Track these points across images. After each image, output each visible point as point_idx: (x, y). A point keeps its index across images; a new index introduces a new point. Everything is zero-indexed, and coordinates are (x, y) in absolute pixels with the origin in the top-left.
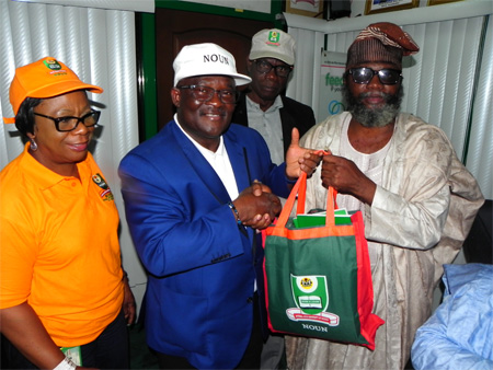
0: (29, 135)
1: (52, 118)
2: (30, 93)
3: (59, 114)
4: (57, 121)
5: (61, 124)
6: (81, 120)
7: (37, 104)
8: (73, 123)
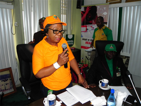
0: (46, 34)
1: (53, 30)
2: (48, 23)
3: (55, 29)
4: (54, 31)
5: (55, 32)
6: (60, 32)
7: (50, 26)
8: (58, 32)
